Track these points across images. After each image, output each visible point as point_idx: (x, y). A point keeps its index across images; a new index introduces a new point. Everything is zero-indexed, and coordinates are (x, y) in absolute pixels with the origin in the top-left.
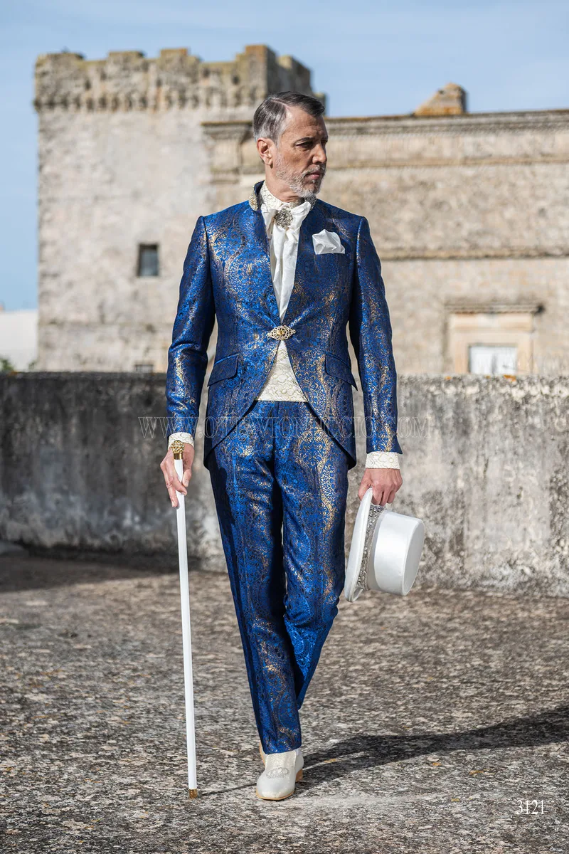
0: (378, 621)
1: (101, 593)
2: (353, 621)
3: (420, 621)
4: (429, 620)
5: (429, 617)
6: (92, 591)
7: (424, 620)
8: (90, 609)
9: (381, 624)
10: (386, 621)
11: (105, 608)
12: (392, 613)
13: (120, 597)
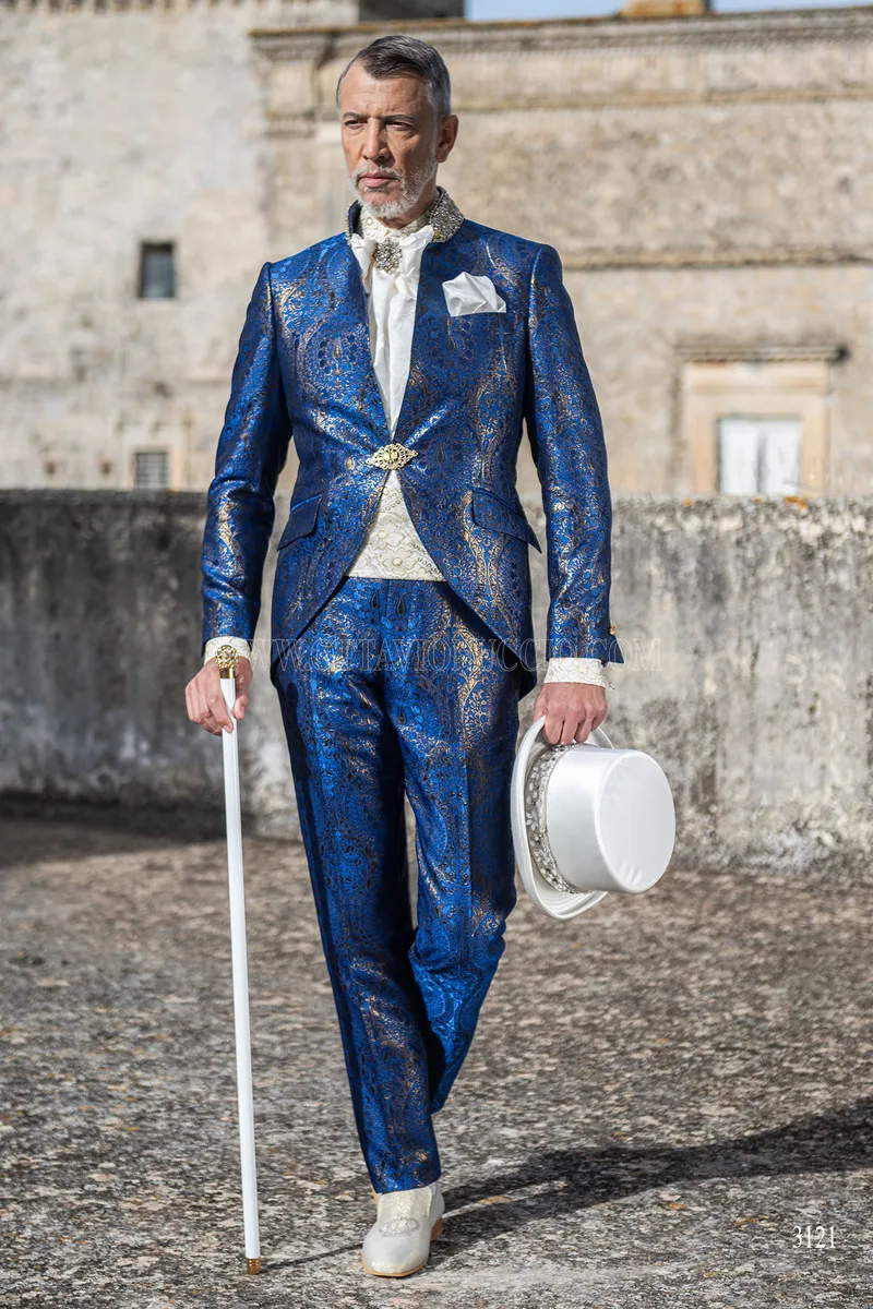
0: (568, 932)
1: (82, 880)
2: (525, 933)
3: (642, 931)
4: (657, 930)
5: (657, 925)
6: (67, 876)
7: (648, 930)
8: (65, 912)
9: (574, 937)
10: (581, 933)
11: (91, 909)
12: (591, 918)
13: (116, 888)
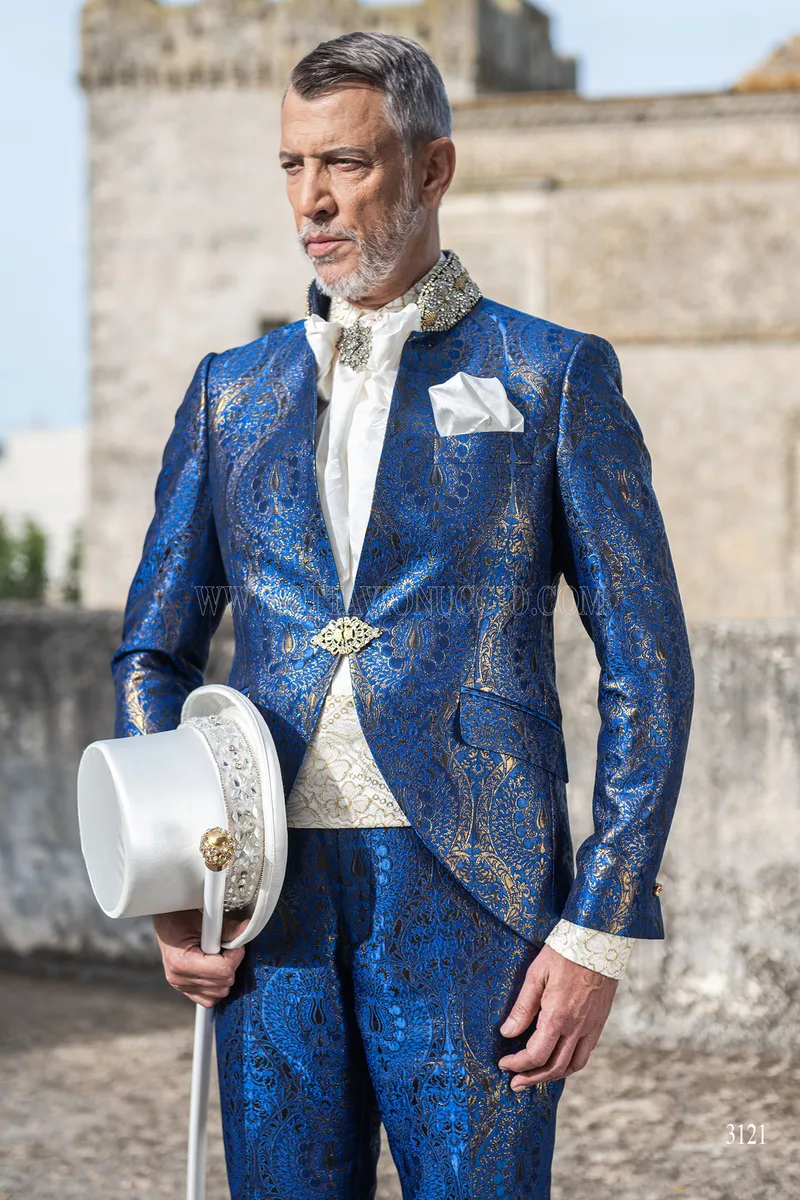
0: (668, 1166)
1: (101, 1074)
2: (615, 1167)
3: (758, 1168)
4: (776, 1163)
5: (776, 1155)
6: (87, 1069)
7: (767, 1162)
8: (74, 1124)
9: (675, 1175)
10: (684, 1166)
11: (103, 1123)
12: (699, 1140)
13: (139, 1090)
